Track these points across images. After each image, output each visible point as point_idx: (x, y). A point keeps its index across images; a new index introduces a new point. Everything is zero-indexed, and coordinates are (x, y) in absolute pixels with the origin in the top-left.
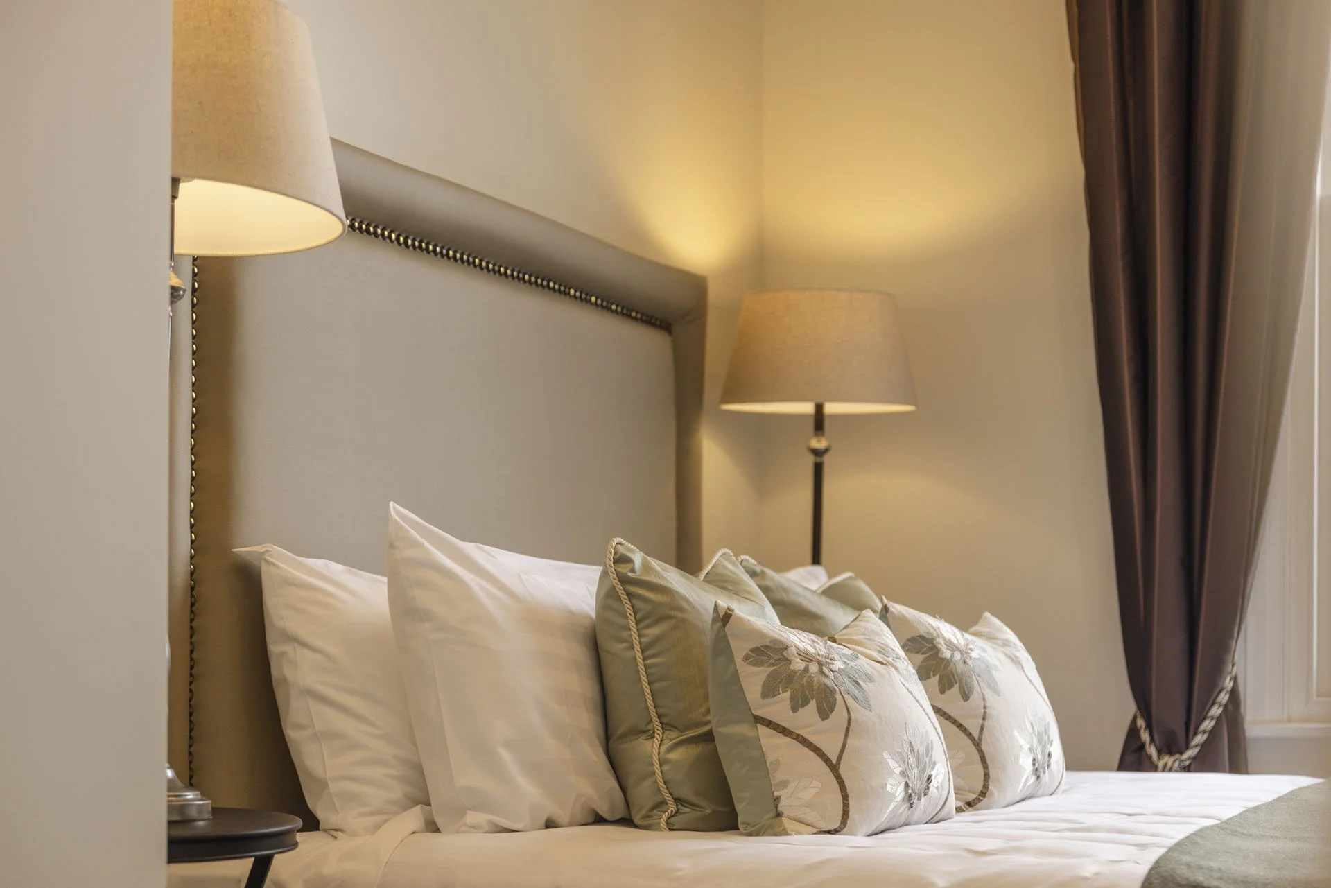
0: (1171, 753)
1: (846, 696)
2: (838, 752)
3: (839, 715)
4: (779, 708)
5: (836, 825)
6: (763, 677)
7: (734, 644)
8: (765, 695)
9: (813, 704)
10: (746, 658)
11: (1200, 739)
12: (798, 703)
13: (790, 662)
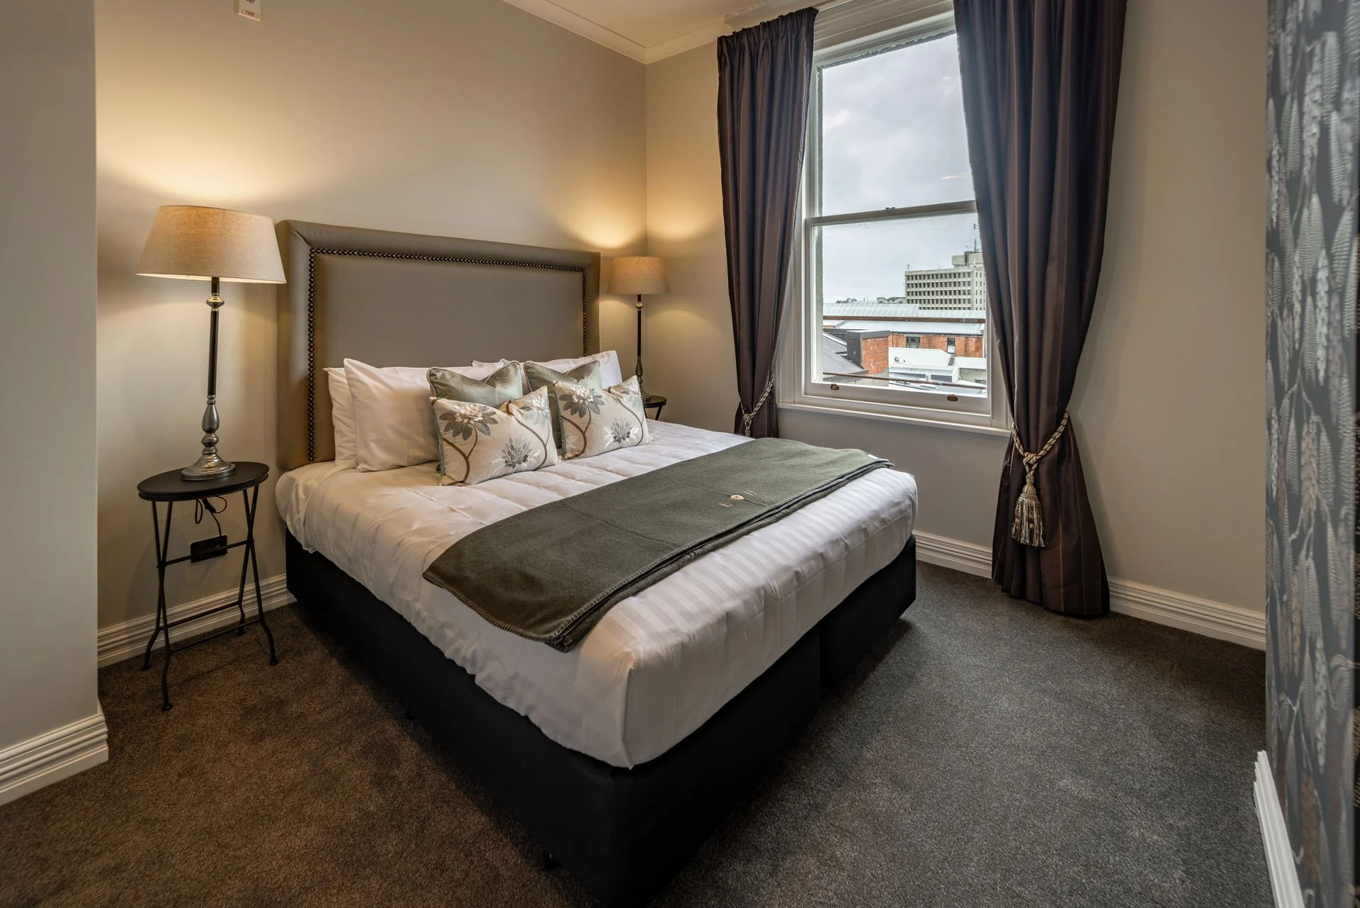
0: (748, 413)
1: (477, 431)
2: (469, 452)
3: (472, 438)
4: (449, 435)
5: (462, 480)
6: (446, 424)
7: (437, 412)
8: (445, 431)
9: (461, 434)
10: (440, 417)
11: (756, 409)
12: (456, 434)
13: (455, 419)
